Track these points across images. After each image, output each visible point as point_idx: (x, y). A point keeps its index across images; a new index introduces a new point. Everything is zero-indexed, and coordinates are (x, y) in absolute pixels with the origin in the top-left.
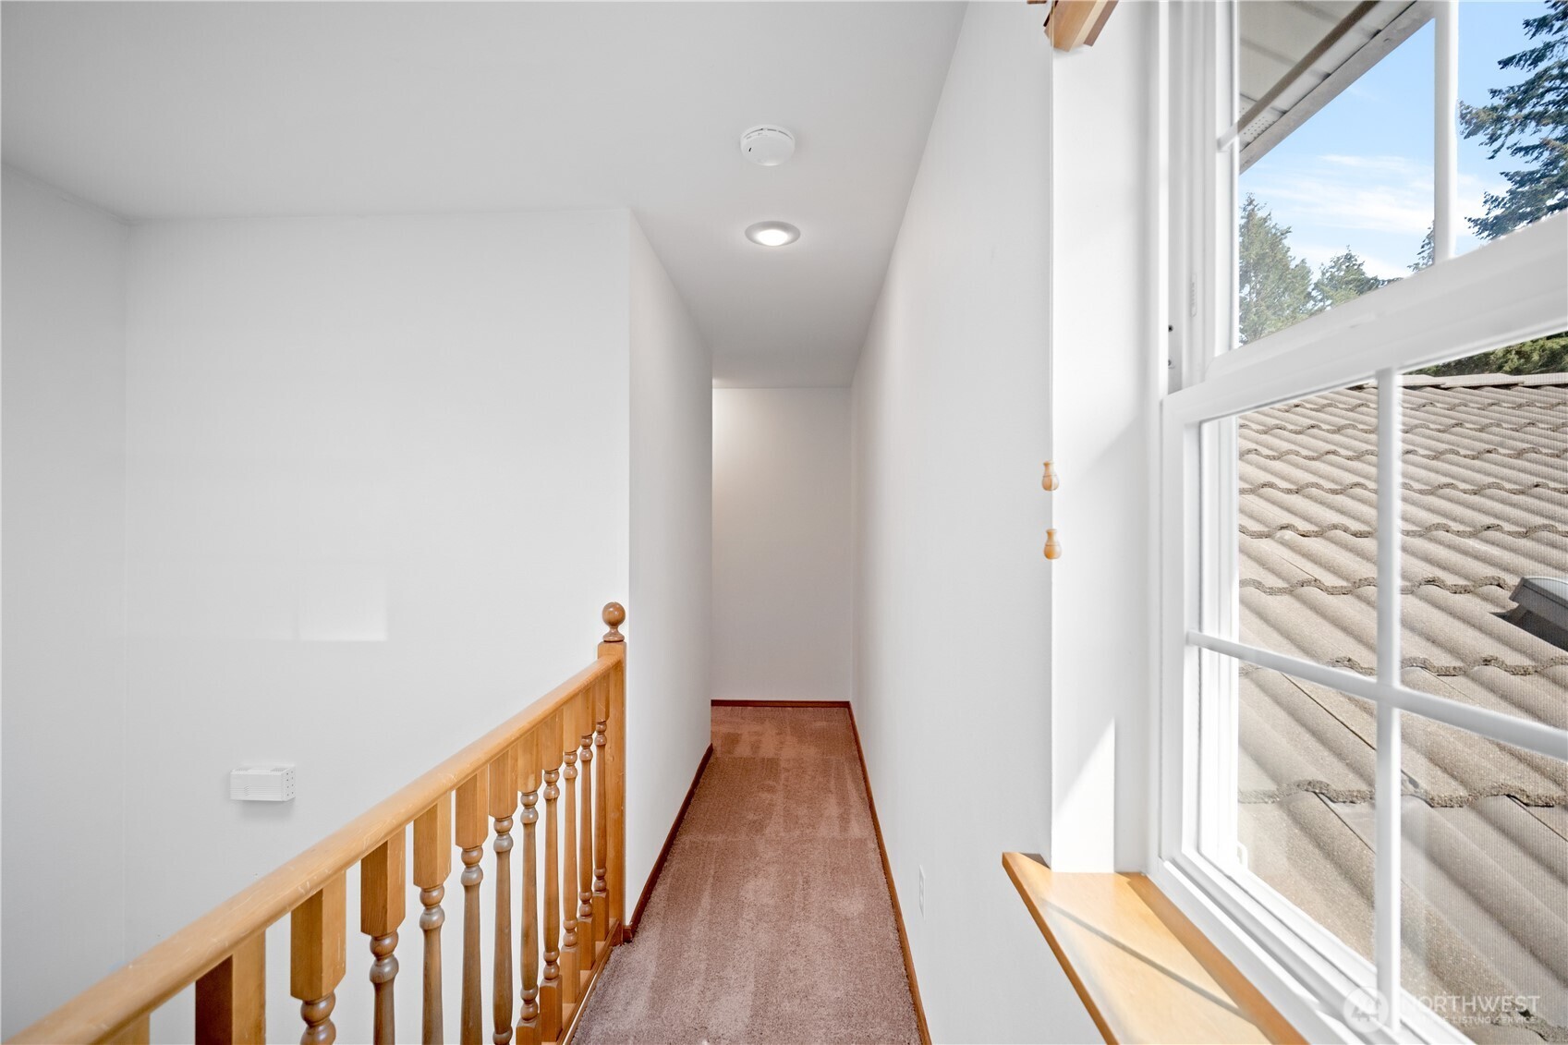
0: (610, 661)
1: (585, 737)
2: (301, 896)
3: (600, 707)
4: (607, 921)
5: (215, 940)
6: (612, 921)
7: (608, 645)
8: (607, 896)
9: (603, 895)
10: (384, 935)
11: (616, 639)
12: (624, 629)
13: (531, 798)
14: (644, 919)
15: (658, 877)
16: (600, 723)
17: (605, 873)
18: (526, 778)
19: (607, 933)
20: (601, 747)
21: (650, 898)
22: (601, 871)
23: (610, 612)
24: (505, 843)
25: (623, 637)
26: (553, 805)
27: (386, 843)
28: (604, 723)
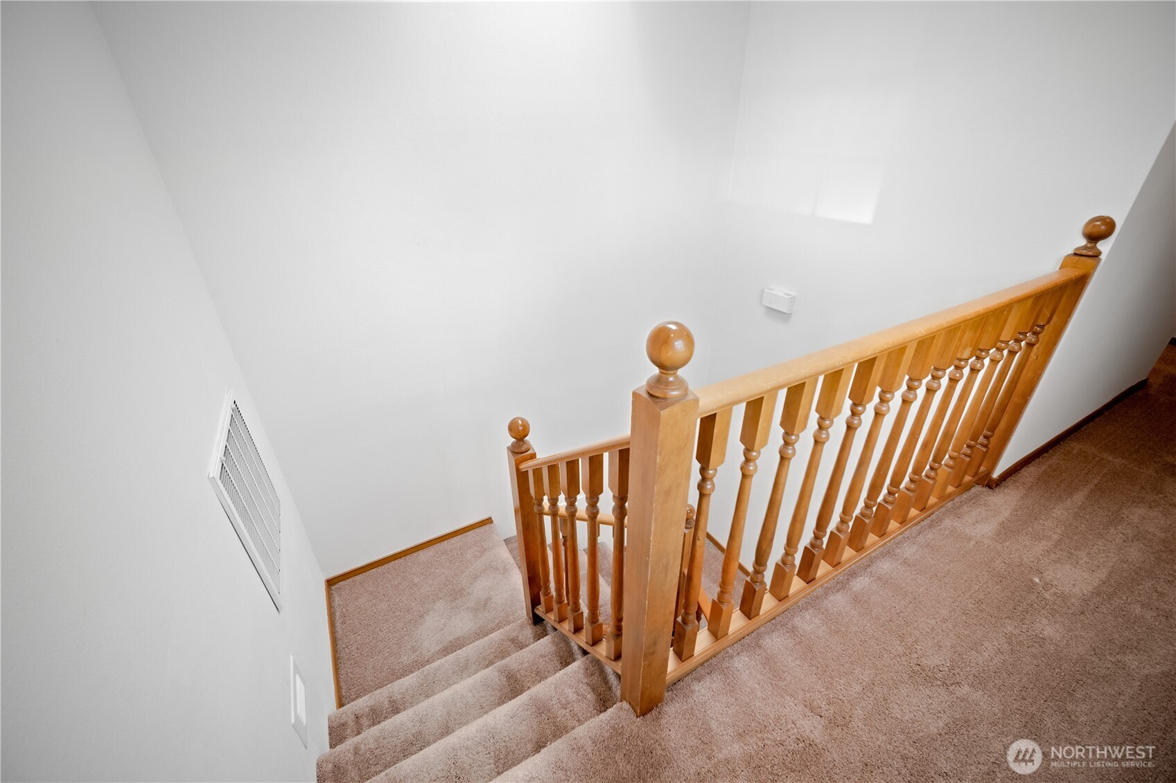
0: (1073, 273)
1: (1020, 333)
2: (836, 367)
3: (1047, 313)
4: (979, 467)
5: (803, 371)
6: (982, 469)
7: (1077, 258)
8: (987, 452)
9: (984, 449)
10: (860, 404)
11: (1090, 253)
12: (1104, 247)
13: (962, 363)
14: (1009, 481)
15: (1034, 460)
16: (1038, 326)
17: (992, 436)
18: (965, 348)
19: (976, 474)
20: (1030, 345)
21: (1020, 470)
22: (989, 433)
23: (1094, 226)
24: (935, 385)
25: (1100, 253)
26: (975, 374)
27: (876, 357)
28: (1042, 327)
